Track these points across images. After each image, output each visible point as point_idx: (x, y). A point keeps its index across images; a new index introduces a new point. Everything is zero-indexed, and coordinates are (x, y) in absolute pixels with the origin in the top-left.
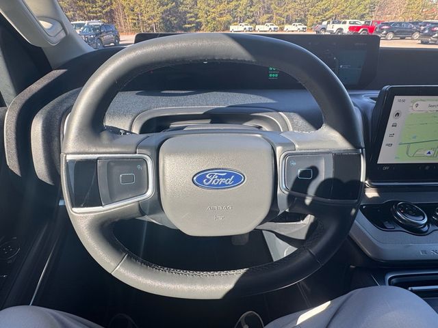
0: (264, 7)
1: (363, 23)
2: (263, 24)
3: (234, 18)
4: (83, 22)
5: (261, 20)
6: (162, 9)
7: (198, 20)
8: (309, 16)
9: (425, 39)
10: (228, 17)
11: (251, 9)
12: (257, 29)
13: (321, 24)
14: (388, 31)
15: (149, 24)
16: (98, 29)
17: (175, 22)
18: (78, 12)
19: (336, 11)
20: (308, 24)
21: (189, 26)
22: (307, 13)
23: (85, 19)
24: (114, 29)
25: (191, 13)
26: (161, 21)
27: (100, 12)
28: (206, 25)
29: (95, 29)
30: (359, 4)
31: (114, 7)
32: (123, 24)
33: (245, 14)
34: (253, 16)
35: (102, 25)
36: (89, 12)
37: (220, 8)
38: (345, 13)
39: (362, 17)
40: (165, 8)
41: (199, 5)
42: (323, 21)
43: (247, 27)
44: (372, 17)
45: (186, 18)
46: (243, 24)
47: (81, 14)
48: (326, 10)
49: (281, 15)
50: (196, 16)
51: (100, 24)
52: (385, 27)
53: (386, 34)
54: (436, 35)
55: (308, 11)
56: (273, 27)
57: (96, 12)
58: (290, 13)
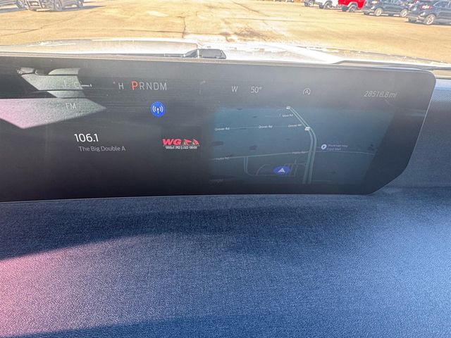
9: (413, 17)
14: (377, 6)
52: (374, 2)
53: (375, 10)
54: (424, 14)
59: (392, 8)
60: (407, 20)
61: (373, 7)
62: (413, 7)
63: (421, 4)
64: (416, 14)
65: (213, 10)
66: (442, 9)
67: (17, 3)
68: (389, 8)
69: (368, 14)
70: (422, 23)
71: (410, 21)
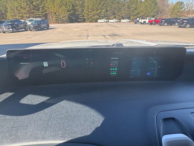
0: (112, 12)
1: (154, 19)
2: (112, 19)
3: (100, 17)
4: (33, 19)
5: (111, 18)
6: (68, 13)
7: (84, 18)
8: (131, 16)
9: (180, 25)
10: (97, 17)
11: (107, 13)
12: (109, 22)
13: (136, 19)
15: (63, 20)
16: (39, 22)
17: (74, 18)
18: (31, 14)
19: (142, 14)
20: (131, 19)
21: (80, 20)
22: (130, 15)
23: (34, 18)
24: (47, 22)
25: (81, 15)
26: (68, 18)
27: (41, 14)
28: (88, 20)
29: (38, 22)
30: (152, 11)
31: (47, 12)
32: (51, 20)
33: (104, 15)
34: (108, 16)
35: (41, 20)
36: (36, 14)
37: (93, 13)
38: (146, 15)
39: (153, 17)
40: (70, 13)
41: (84, 12)
42: (137, 18)
43: (105, 21)
44: (157, 16)
45: (79, 17)
46: (104, 19)
47: (33, 15)
48: (138, 13)
49: (119, 16)
50: (83, 16)
51: (40, 20)
52: (164, 21)
54: (185, 24)
55: (131, 14)
56: (116, 21)
57: (39, 15)
58: (123, 15)
60: (178, 26)
61: (163, 23)
62: (180, 22)
63: (183, 20)
64: (182, 24)
65: (98, 27)
66: (192, 22)
68: (170, 22)
69: (161, 25)
70: (185, 27)
71: (179, 27)
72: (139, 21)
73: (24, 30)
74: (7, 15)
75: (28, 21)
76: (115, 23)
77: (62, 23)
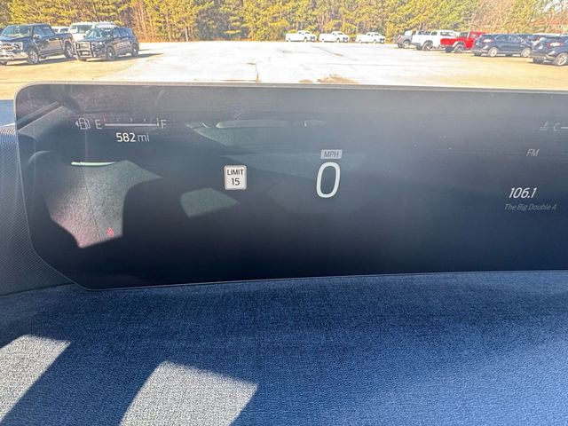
0: (330, 11)
1: (458, 34)
2: (329, 32)
3: (291, 23)
4: (89, 23)
5: (326, 28)
6: (197, 9)
7: (244, 25)
8: (388, 24)
10: (284, 23)
11: (314, 13)
12: (320, 39)
13: (403, 34)
14: (492, 45)
15: (179, 29)
16: (109, 33)
17: (214, 27)
18: (84, 10)
19: (422, 18)
20: (387, 34)
21: (233, 32)
22: (385, 20)
23: (93, 20)
24: (131, 34)
25: (234, 15)
26: (196, 24)
27: (114, 11)
28: (255, 32)
29: (105, 34)
30: (452, 10)
31: (133, 4)
32: (144, 27)
33: (306, 19)
34: (316, 21)
35: (115, 28)
37: (273, 10)
38: (434, 21)
39: (455, 27)
41: (245, 6)
42: (406, 30)
43: (309, 36)
44: (467, 27)
45: (228, 22)
46: (303, 32)
47: (88, 12)
48: (409, 17)
49: (352, 22)
50: (242, 20)
51: (112, 27)
52: (487, 41)
53: (488, 49)
54: (553, 52)
55: (387, 17)
56: (341, 37)
57: (108, 11)
58: (363, 19)
59: (510, 47)
60: (532, 60)
61: (486, 47)
62: (538, 45)
63: (549, 40)
64: (543, 53)
65: (288, 55)
67: (66, 53)
68: (508, 47)
69: (479, 55)
70: (551, 63)
71: (536, 62)
72: (413, 41)
73: (63, 56)
74: (12, 10)
75: (76, 30)
76: (337, 44)
77: (179, 40)
